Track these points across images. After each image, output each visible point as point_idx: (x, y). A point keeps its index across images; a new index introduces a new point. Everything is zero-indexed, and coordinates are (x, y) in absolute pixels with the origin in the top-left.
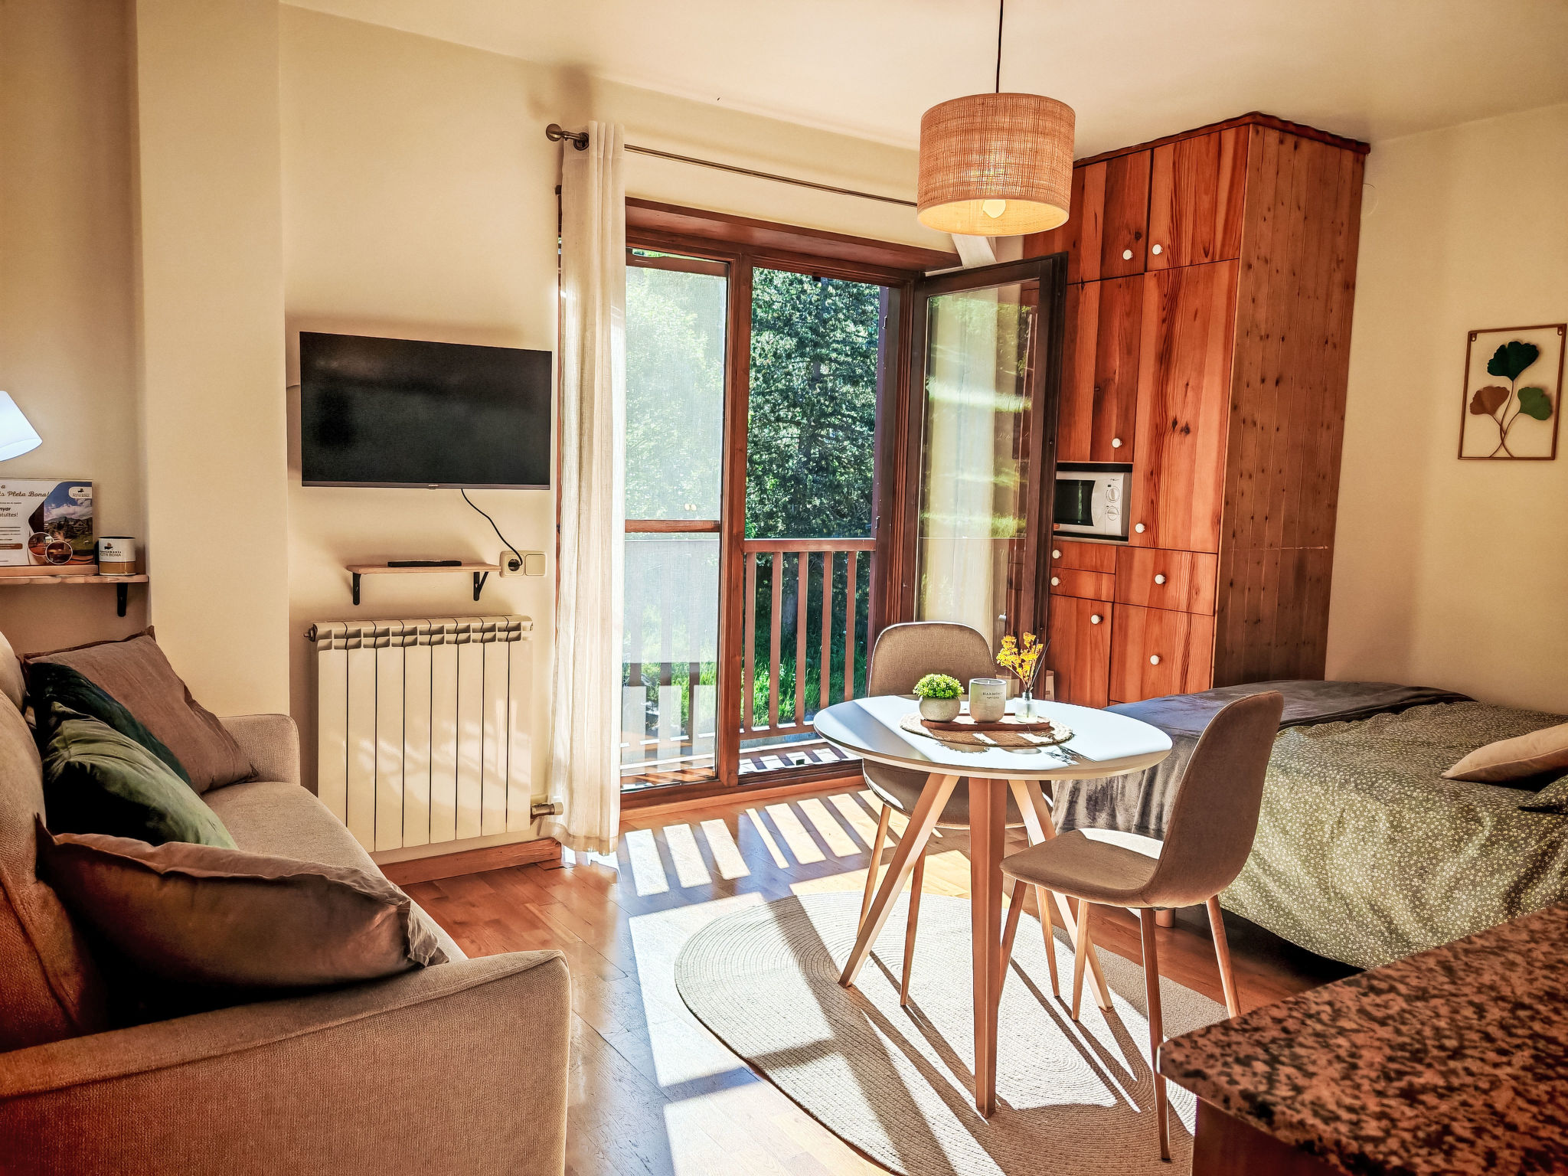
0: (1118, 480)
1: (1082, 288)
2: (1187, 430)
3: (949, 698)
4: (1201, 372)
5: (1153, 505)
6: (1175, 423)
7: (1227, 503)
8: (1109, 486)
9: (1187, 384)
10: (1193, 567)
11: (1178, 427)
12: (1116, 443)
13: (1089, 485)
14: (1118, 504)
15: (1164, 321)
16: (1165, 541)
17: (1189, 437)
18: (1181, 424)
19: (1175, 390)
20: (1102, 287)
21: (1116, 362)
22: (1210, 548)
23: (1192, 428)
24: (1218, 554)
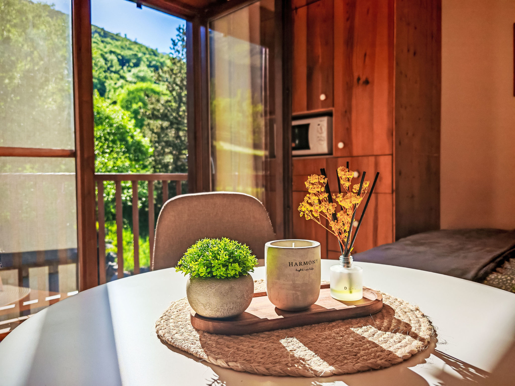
0: (324, 121)
1: (296, 12)
2: (367, 82)
3: (234, 277)
4: (373, 45)
5: (348, 131)
6: (359, 79)
7: (396, 123)
8: (319, 125)
9: (365, 55)
10: (376, 164)
11: (361, 82)
12: (323, 97)
13: (307, 127)
14: (325, 134)
15: (348, 19)
16: (357, 150)
17: (369, 86)
18: (363, 79)
19: (357, 61)
20: (308, 8)
21: (319, 50)
22: (388, 151)
23: (370, 80)
24: (392, 155)
